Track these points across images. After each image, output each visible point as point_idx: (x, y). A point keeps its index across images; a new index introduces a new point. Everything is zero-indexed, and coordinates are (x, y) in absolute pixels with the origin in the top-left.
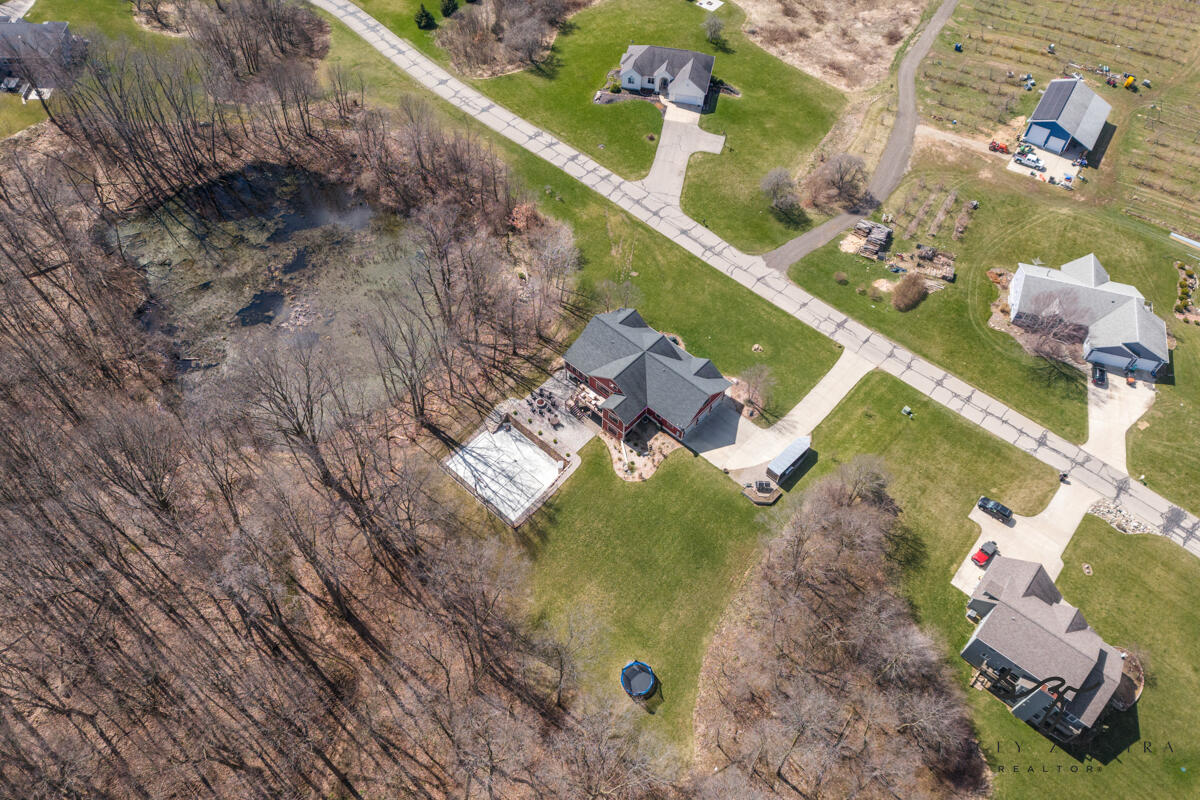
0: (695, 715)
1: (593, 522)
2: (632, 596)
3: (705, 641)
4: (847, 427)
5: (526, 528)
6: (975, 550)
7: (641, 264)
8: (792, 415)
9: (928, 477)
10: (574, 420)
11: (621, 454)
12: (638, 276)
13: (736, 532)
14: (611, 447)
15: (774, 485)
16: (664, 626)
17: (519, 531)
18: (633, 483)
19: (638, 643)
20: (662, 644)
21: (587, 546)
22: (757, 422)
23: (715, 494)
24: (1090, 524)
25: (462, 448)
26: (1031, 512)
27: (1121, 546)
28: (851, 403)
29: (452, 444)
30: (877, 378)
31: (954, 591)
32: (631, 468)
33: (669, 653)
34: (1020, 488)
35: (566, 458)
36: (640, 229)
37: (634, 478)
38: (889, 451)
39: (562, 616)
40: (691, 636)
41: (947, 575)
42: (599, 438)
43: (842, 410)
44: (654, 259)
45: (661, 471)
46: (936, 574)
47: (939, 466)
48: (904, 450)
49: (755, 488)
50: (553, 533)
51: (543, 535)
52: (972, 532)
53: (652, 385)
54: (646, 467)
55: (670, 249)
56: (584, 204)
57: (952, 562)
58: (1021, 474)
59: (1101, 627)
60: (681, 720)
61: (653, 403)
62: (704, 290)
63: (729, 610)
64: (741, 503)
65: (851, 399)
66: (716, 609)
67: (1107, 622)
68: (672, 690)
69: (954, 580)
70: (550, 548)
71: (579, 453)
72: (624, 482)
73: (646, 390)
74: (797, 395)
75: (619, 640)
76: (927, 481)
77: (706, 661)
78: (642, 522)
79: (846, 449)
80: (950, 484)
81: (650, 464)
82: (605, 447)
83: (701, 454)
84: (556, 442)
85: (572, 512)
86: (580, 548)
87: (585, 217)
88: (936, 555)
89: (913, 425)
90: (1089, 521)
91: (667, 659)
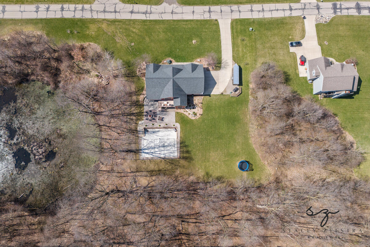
0: (262, 161)
1: (198, 138)
2: (224, 147)
3: (250, 142)
4: (240, 49)
5: (182, 155)
6: (299, 61)
7: (131, 38)
8: (223, 59)
9: (273, 49)
10: (165, 113)
11: (188, 113)
12: (135, 44)
13: (238, 109)
14: (183, 112)
15: (238, 87)
16: (238, 147)
17: (181, 157)
18: (199, 118)
19: (235, 157)
20: (241, 152)
21: (201, 145)
22: (216, 70)
23: (225, 103)
24: (318, 26)
25: (141, 150)
26: (303, 37)
27: (329, 28)
28: (235, 39)
29: (137, 151)
30: (234, 24)
31: (302, 78)
32: (195, 114)
33: (244, 152)
34: (296, 30)
35: (174, 126)
36: (117, 23)
37: (198, 116)
38: (257, 48)
39: (211, 167)
40: (246, 144)
41: (297, 75)
42: (177, 112)
43: (234, 45)
44: (133, 32)
45: (204, 109)
46: (295, 77)
47: (273, 42)
48: (261, 44)
49: (233, 92)
50: (190, 149)
51: (188, 152)
52: (294, 55)
53: (183, 87)
54: (199, 111)
55: (134, 23)
56: (88, 28)
57: (296, 70)
58: (293, 26)
59: (339, 58)
60: (260, 165)
61: (188, 92)
62: (159, 32)
63: (250, 129)
64: (234, 100)
65: (233, 38)
66: (247, 132)
67: (340, 55)
68: (252, 160)
69: (300, 75)
70: (192, 154)
71: (176, 122)
72: (196, 120)
73: (182, 90)
74: (218, 50)
75: (230, 160)
76: (273, 50)
77: (254, 146)
78: (211, 126)
79: (246, 58)
80: (279, 45)
81: (199, 109)
82: (181, 114)
83: (211, 94)
84: (167, 124)
85: (190, 140)
86: (200, 147)
87: (93, 33)
88: (291, 72)
89: (256, 33)
90: (317, 26)
91: (245, 154)
